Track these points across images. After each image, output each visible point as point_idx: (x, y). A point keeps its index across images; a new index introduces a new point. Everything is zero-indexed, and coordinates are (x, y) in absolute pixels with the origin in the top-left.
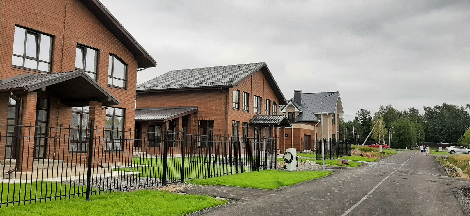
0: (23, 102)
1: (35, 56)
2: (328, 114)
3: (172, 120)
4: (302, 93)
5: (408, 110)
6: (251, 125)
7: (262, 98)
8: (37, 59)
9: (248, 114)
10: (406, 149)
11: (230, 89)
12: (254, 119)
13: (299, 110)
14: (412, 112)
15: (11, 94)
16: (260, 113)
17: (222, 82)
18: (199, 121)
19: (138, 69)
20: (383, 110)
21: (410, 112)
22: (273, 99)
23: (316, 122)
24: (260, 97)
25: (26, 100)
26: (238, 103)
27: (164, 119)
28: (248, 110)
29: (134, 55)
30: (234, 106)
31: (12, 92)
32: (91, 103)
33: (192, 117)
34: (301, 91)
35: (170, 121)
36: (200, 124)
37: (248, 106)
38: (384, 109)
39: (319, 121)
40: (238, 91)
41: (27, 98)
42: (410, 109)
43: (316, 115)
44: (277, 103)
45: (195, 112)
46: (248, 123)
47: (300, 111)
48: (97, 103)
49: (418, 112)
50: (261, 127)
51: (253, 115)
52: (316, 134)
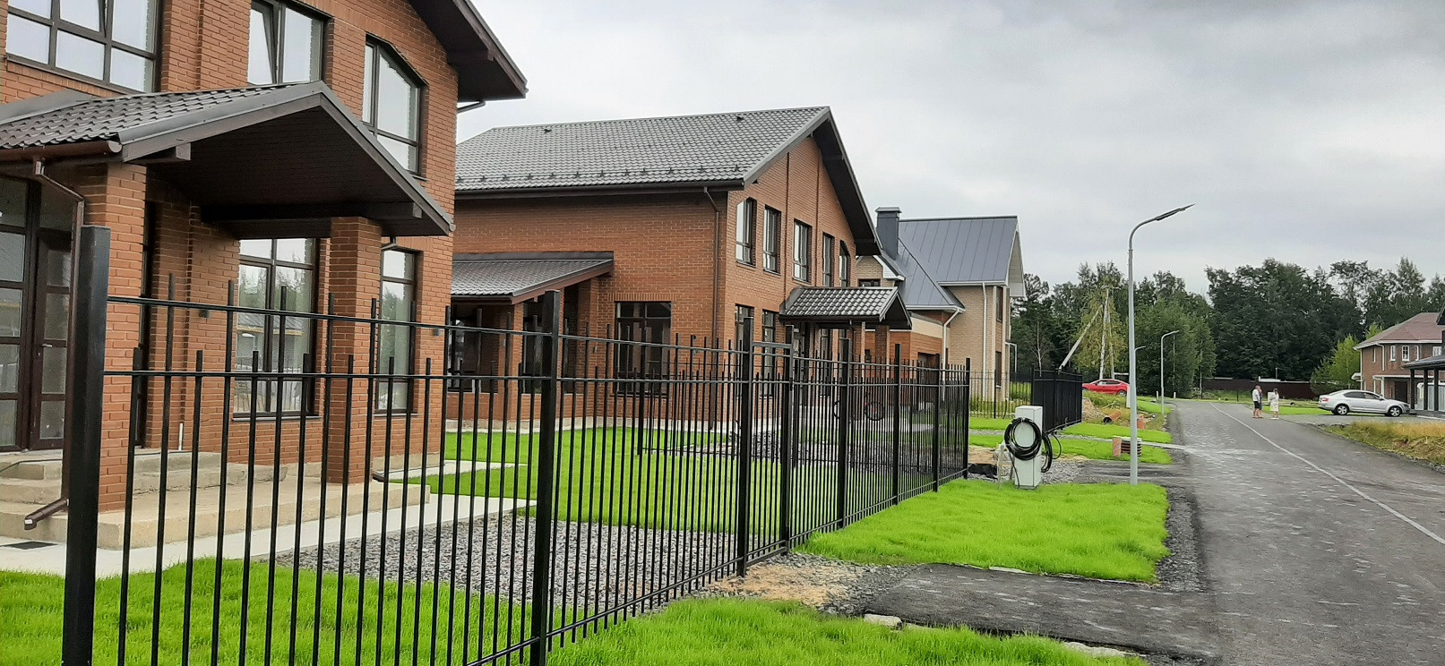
0: (87, 209)
1: (93, 24)
2: (986, 286)
3: (536, 300)
4: (902, 217)
5: (1154, 279)
6: (784, 319)
7: (814, 228)
8: (103, 35)
9: (776, 284)
10: (1172, 397)
11: (731, 193)
12: (792, 301)
13: (897, 274)
14: (1164, 286)
15: (38, 172)
16: (808, 280)
17: (702, 170)
18: (617, 302)
19: (460, 105)
20: (1088, 277)
21: (1161, 284)
22: (840, 235)
23: (949, 314)
24: (809, 227)
25: (104, 199)
26: (750, 246)
27: (511, 294)
28: (777, 271)
29: (445, 47)
30: (740, 253)
31: (39, 164)
32: (338, 223)
33: (594, 290)
34: (899, 212)
35: (529, 303)
36: (619, 316)
37: (775, 255)
38: (1090, 275)
39: (959, 309)
40: (751, 203)
41: (104, 190)
42: (1160, 277)
43: (945, 288)
44: (851, 249)
45: (605, 276)
46: (775, 313)
47: (900, 278)
48: (362, 223)
49: (1182, 286)
50: (807, 325)
51: (790, 286)
52: (947, 349)
